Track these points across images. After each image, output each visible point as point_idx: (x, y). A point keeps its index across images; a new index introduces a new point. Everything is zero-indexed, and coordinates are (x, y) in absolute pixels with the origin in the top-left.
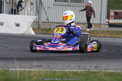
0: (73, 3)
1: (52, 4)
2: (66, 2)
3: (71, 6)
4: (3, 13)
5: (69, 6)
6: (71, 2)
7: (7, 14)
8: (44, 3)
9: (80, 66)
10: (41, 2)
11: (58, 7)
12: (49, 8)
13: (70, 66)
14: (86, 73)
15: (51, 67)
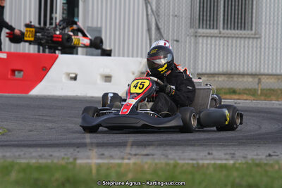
0: (229, 31)
1: (184, 33)
2: (213, 28)
3: (225, 37)
4: (77, 54)
5: (221, 37)
6: (224, 28)
8: (166, 31)
9: (234, 154)
10: (158, 28)
12: (177, 41)
13: (212, 154)
14: (245, 166)
15: (170, 157)
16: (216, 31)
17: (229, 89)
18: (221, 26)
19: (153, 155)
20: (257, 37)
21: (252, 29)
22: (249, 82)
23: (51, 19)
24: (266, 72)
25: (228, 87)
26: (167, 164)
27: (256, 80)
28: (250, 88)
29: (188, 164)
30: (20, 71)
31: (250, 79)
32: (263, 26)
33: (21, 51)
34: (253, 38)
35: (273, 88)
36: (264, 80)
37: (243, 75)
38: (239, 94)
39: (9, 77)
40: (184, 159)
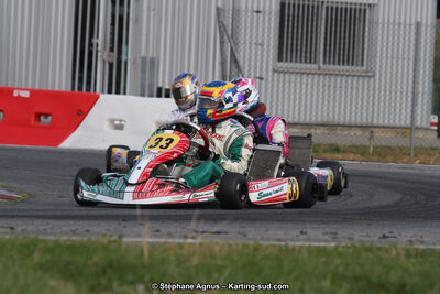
0: (332, 66)
1: (271, 68)
2: (310, 62)
3: (326, 74)
4: (125, 93)
5: (320, 74)
6: (324, 63)
7: (136, 95)
8: (247, 65)
9: (336, 234)
10: (235, 61)
11: (287, 75)
12: (261, 79)
13: (306, 233)
14: (351, 251)
15: (249, 236)
16: (314, 66)
17: (331, 145)
18: (322, 59)
19: (226, 233)
20: (369, 75)
21: (362, 65)
22: (358, 137)
23: (91, 45)
24: (381, 122)
25: (329, 142)
26: (245, 246)
27: (367, 134)
28: (359, 144)
29: (274, 246)
30: (46, 115)
31: (359, 133)
32: (378, 60)
33: (50, 88)
34: (364, 77)
35: (389, 144)
36: (378, 134)
37: (350, 126)
38: (344, 152)
39: (32, 122)
40: (268, 240)
